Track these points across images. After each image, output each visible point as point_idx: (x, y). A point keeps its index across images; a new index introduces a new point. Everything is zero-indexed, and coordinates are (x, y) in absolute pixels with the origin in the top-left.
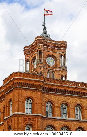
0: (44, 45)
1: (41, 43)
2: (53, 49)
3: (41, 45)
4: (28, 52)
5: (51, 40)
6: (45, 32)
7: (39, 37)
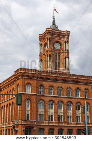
0: (53, 34)
1: (50, 33)
2: (59, 37)
3: (50, 35)
4: (41, 39)
5: (59, 30)
6: (54, 23)
7: (49, 28)
